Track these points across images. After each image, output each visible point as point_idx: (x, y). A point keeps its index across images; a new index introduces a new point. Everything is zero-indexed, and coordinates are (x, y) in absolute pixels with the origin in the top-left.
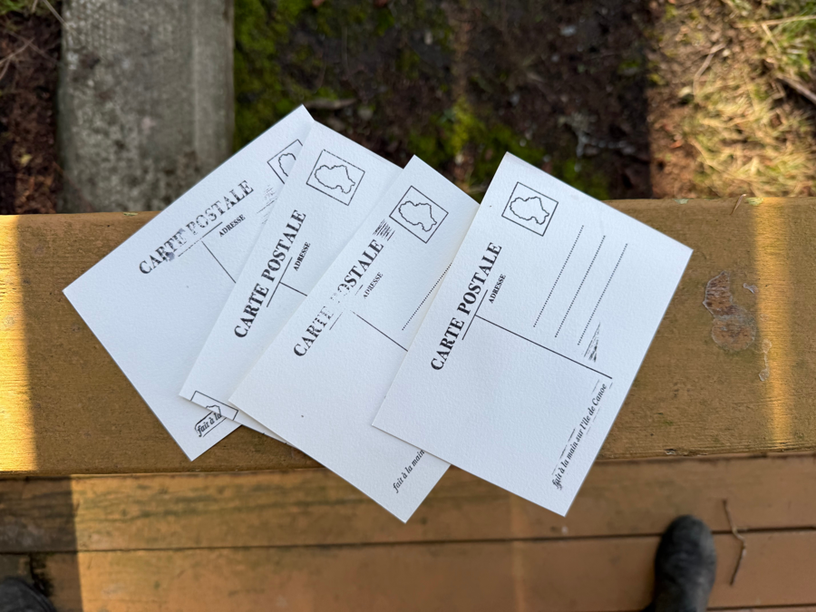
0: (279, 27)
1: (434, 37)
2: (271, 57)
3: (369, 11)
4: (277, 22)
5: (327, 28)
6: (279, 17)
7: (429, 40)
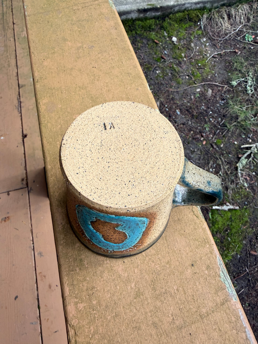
0: (145, 34)
1: (159, 73)
2: (136, 33)
3: (160, 55)
4: (146, 33)
5: (150, 46)
6: (148, 33)
7: (157, 72)
